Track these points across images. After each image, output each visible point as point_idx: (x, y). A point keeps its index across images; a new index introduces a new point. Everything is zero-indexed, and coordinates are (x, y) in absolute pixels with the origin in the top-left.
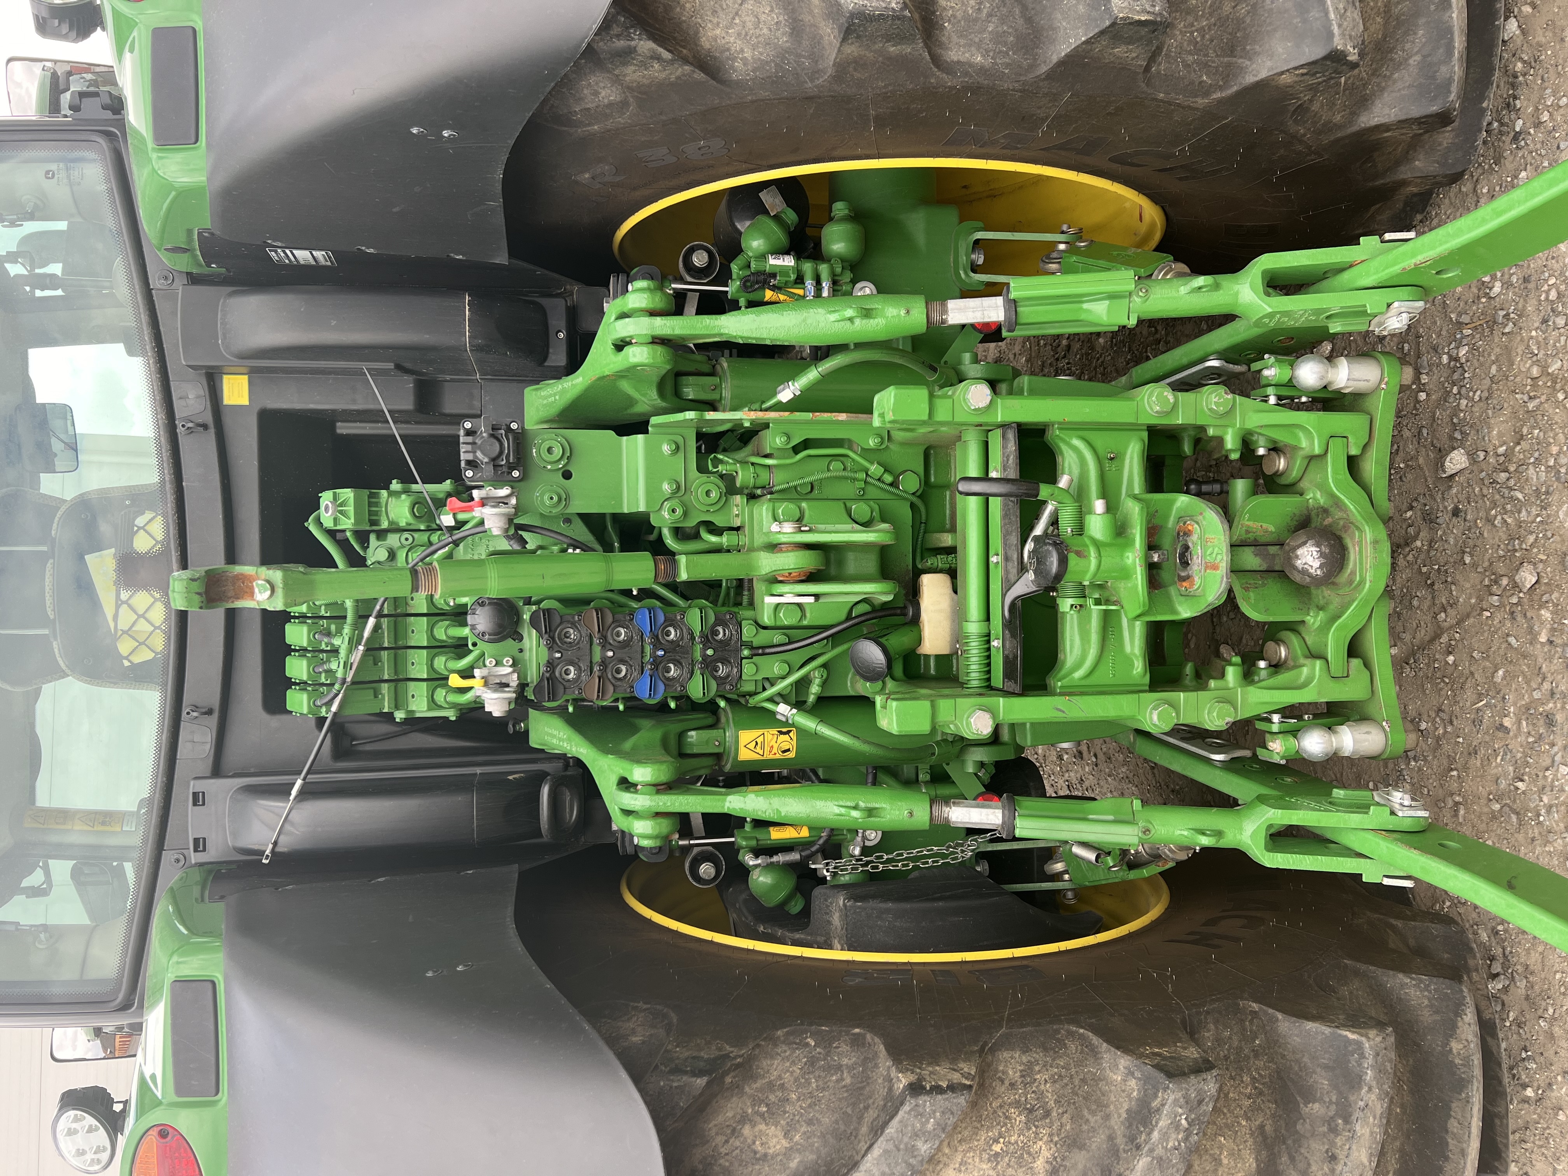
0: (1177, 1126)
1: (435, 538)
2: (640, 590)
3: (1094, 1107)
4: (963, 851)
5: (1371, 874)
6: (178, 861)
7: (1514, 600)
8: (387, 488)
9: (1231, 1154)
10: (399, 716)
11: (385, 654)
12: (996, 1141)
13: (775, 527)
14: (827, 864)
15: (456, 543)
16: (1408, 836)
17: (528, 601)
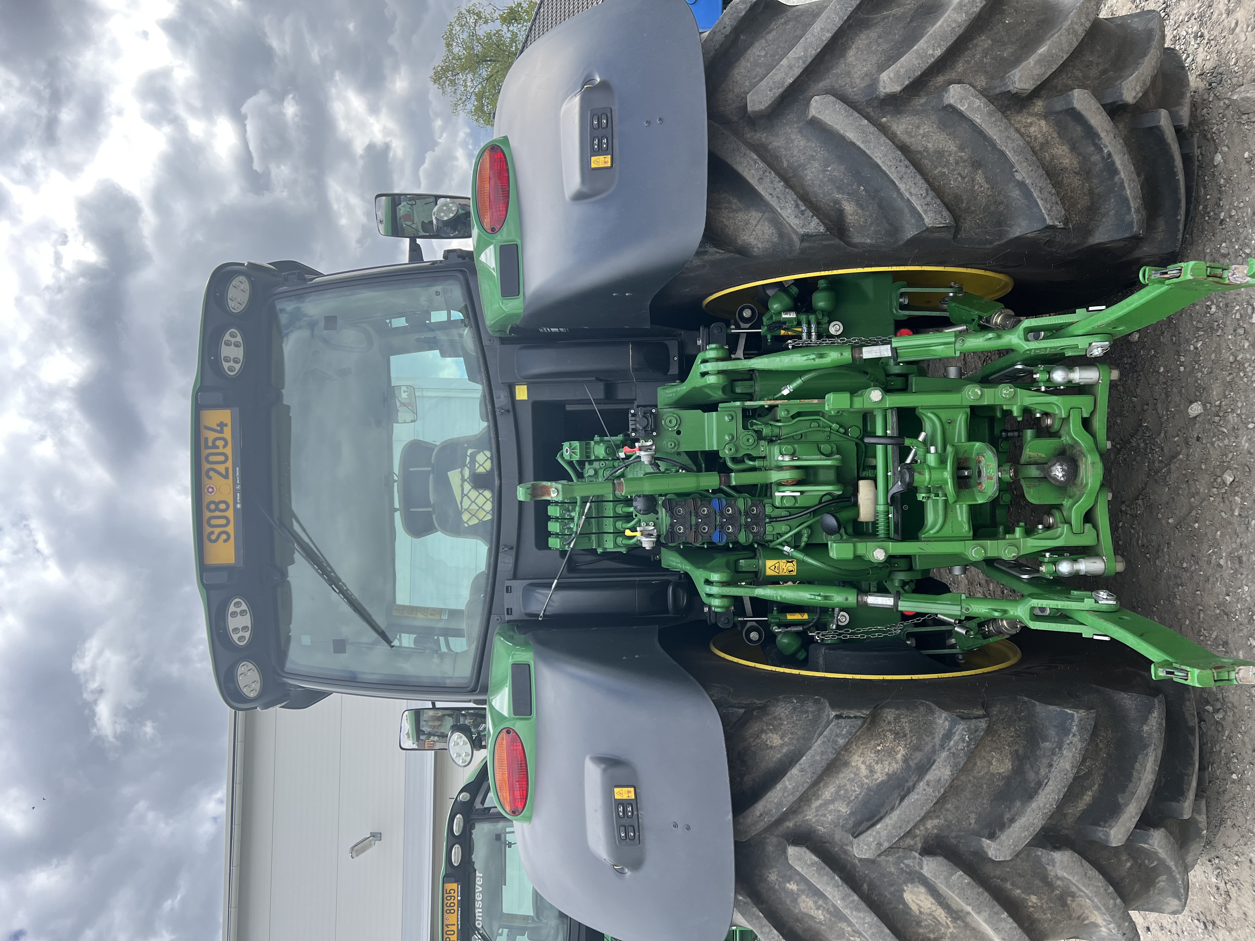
0: (963, 740)
1: (616, 464)
2: (712, 490)
3: (928, 734)
4: (895, 630)
5: (1087, 633)
6: (498, 620)
7: (1223, 491)
8: (593, 440)
9: (998, 760)
10: (600, 551)
11: (593, 520)
12: (879, 745)
13: (780, 458)
14: (818, 633)
15: (626, 467)
16: (1107, 614)
17: (661, 495)
